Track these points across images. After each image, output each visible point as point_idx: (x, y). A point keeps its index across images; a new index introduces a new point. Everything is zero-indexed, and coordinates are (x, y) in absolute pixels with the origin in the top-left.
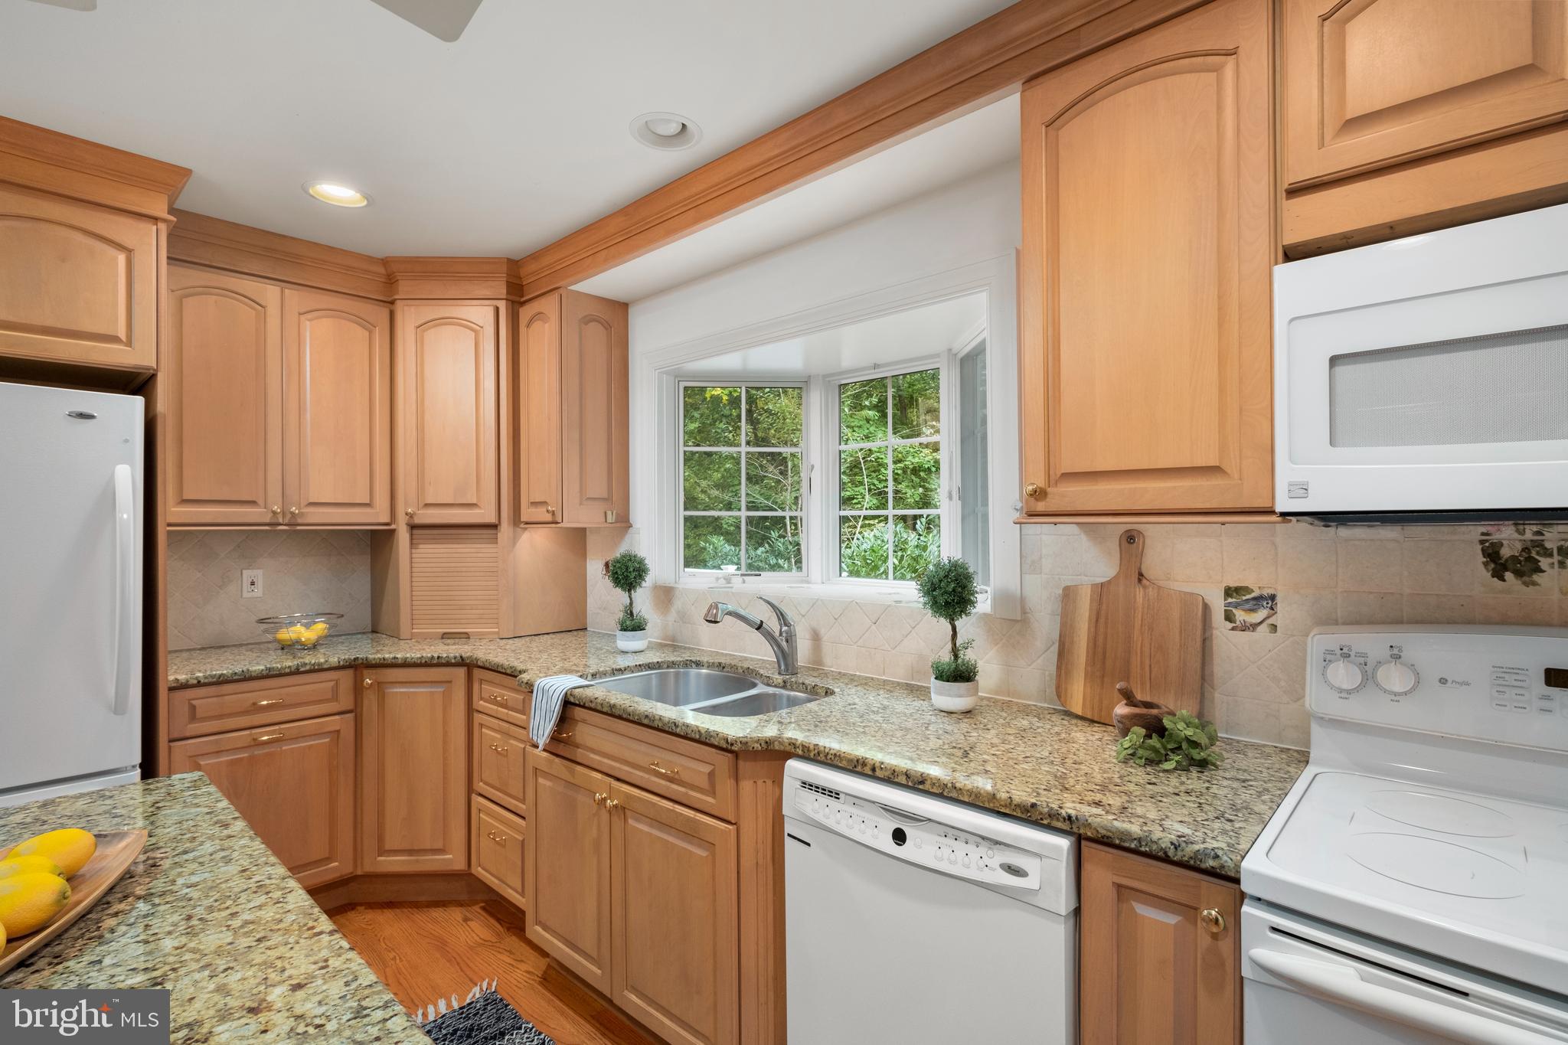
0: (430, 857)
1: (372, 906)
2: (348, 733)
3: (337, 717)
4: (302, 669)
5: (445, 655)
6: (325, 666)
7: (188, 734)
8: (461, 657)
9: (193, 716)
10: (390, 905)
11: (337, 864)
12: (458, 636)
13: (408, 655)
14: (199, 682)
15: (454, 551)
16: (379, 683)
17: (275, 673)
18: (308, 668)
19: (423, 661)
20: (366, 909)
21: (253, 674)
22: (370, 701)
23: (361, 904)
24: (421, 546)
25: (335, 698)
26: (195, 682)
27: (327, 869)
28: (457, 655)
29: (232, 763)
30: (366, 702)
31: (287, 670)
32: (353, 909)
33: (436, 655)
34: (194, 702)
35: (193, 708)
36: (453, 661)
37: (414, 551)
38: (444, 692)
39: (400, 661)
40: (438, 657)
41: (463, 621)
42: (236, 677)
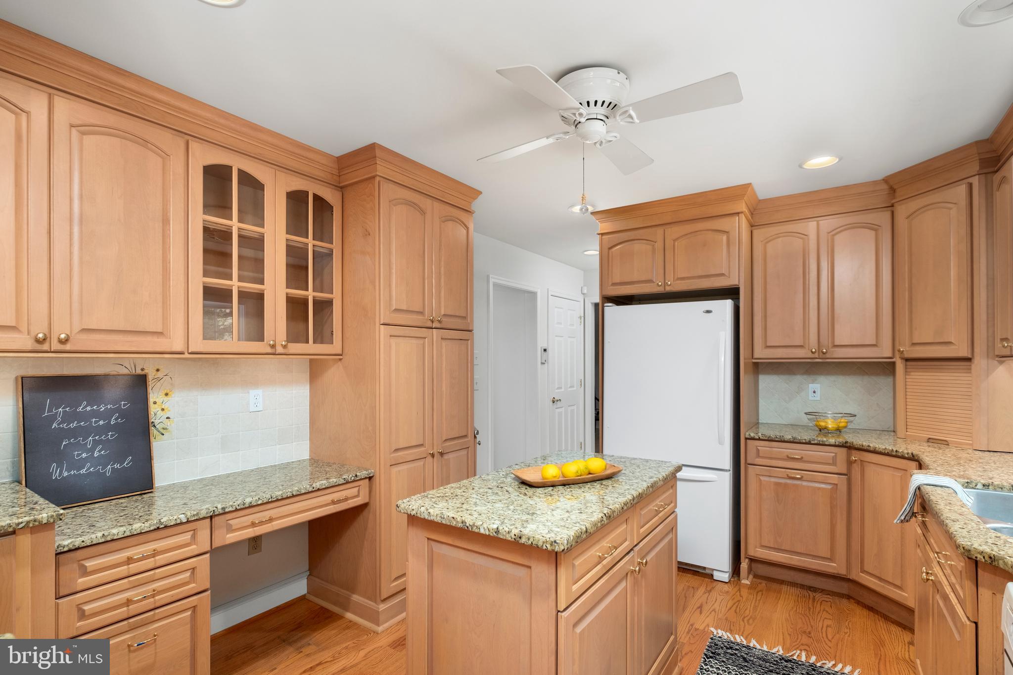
0: (892, 589)
1: (858, 603)
2: (843, 488)
3: (836, 476)
4: (812, 442)
5: (901, 451)
6: (827, 443)
7: (756, 463)
8: (912, 454)
9: (758, 455)
10: (870, 609)
11: (835, 565)
12: (940, 442)
13: (877, 446)
14: (759, 438)
15: (937, 378)
16: (861, 461)
17: (797, 441)
18: (816, 442)
19: (886, 452)
20: (855, 603)
21: (786, 439)
22: (856, 470)
23: (854, 599)
24: (912, 374)
25: (834, 463)
26: (758, 437)
27: (829, 565)
28: (910, 452)
29: (777, 484)
30: (853, 472)
31: (804, 441)
32: (848, 599)
33: (895, 450)
34: (759, 448)
35: (758, 450)
36: (906, 456)
37: (907, 377)
38: (901, 476)
39: (872, 449)
40: (896, 451)
41: (944, 432)
42: (776, 439)
